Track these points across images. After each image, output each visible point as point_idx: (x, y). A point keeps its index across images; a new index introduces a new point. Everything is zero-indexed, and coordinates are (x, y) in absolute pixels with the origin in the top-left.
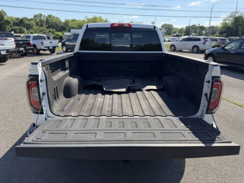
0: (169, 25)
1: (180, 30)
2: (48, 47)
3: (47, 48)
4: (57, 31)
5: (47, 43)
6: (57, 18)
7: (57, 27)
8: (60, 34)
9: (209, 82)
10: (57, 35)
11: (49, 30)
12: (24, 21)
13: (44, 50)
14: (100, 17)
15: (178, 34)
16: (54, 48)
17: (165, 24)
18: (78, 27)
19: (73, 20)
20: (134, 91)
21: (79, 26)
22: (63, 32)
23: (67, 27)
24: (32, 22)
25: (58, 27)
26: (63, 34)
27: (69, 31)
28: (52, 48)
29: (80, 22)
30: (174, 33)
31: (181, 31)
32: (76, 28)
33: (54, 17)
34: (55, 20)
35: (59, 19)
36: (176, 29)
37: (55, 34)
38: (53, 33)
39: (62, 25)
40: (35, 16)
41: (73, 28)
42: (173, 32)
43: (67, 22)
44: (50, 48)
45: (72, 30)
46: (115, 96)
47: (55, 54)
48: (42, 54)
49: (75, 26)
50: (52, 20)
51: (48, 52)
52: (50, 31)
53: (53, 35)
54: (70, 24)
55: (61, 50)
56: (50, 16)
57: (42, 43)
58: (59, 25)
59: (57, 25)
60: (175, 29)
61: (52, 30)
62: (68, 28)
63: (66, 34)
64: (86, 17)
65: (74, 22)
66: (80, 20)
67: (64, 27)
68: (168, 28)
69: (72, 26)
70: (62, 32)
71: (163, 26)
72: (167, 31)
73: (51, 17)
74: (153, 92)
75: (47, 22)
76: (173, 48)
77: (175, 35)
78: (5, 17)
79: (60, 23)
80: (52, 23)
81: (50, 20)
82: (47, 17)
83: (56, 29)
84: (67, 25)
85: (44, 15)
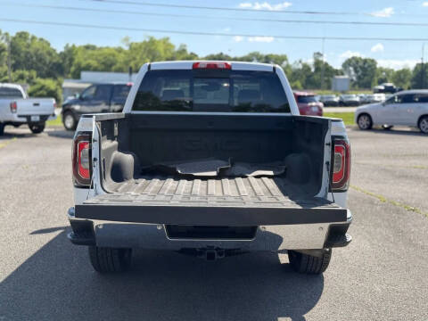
0: (365, 61)
1: (399, 73)
2: (28, 117)
3: (24, 120)
4: (43, 77)
5: (26, 106)
6: (41, 40)
7: (40, 65)
8: (50, 84)
9: (329, 144)
10: (42, 88)
11: (19, 72)
13: (17, 125)
14: (165, 41)
15: (389, 84)
16: (44, 118)
17: (353, 58)
18: (103, 67)
19: (87, 47)
20: (232, 177)
21: (103, 63)
22: (60, 79)
23: (71, 65)
25: (45, 64)
26: (60, 84)
27: (77, 76)
28: (38, 119)
29: (106, 51)
30: (381, 82)
31: (400, 76)
32: (96, 70)
33: (33, 38)
34: (36, 45)
35: (49, 44)
36: (388, 72)
37: (34, 84)
38: (30, 81)
39: (55, 61)
41: (88, 68)
42: (376, 79)
43: (69, 53)
44: (33, 119)
45: (84, 75)
46: (198, 182)
47: (42, 134)
48: (10, 136)
49: (94, 63)
50: (28, 46)
51: (26, 130)
52: (21, 77)
53: (29, 88)
54: (80, 59)
55: (61, 124)
56: (22, 35)
57: (13, 107)
58: (48, 59)
59: (40, 60)
60: (382, 70)
61: (26, 73)
62: (73, 69)
63: (68, 83)
64: (126, 39)
65: (90, 52)
66: (107, 48)
67: (62, 66)
68: (362, 68)
69: (84, 64)
70: (55, 78)
71: (348, 63)
72: (359, 78)
73: (26, 38)
74: (265, 179)
75: (14, 50)
76: (364, 121)
77: (382, 87)
79: (50, 54)
80: (28, 53)
81: (22, 45)
82: (14, 38)
83: (38, 69)
84: (72, 60)
85: (7, 34)
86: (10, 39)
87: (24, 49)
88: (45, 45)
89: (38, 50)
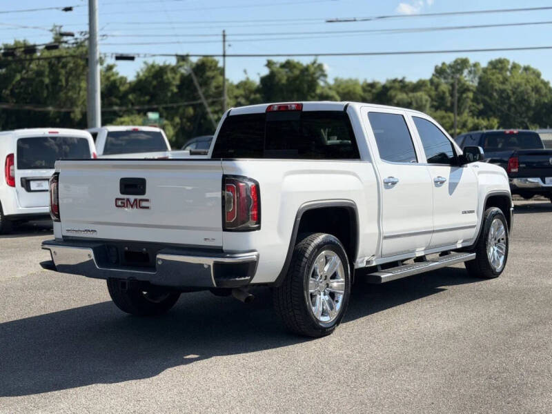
6: (527, 69)
12: (392, 93)
24: (419, 94)
25: (528, 107)
33: (515, 66)
34: (518, 77)
35: (538, 75)
40: (440, 72)
50: (506, 81)
56: (498, 65)
58: (533, 97)
59: (523, 101)
73: (502, 69)
75: (484, 87)
78: (321, 83)
79: (537, 90)
80: (503, 91)
81: (495, 79)
82: (485, 71)
85: (475, 65)
86: (480, 73)
87: (498, 86)
88: (532, 77)
89: (519, 85)
